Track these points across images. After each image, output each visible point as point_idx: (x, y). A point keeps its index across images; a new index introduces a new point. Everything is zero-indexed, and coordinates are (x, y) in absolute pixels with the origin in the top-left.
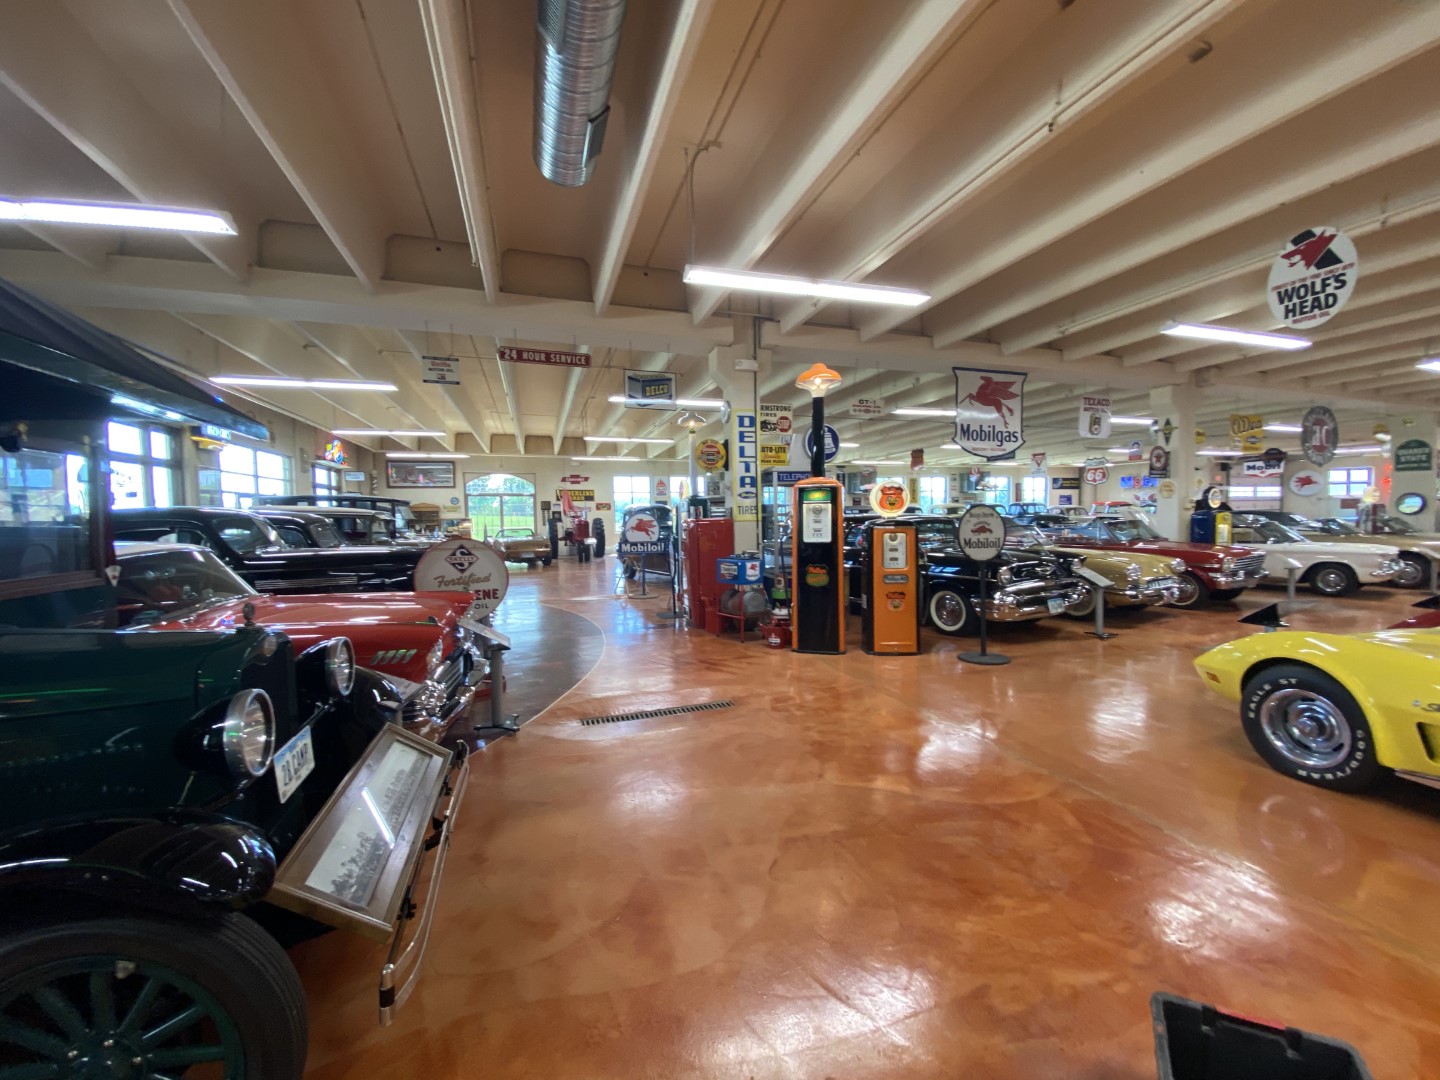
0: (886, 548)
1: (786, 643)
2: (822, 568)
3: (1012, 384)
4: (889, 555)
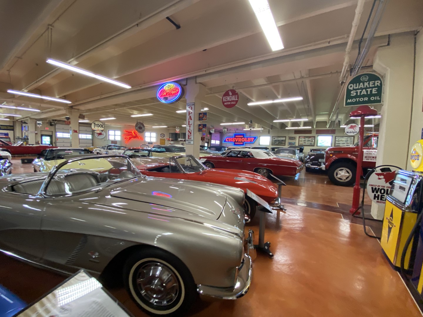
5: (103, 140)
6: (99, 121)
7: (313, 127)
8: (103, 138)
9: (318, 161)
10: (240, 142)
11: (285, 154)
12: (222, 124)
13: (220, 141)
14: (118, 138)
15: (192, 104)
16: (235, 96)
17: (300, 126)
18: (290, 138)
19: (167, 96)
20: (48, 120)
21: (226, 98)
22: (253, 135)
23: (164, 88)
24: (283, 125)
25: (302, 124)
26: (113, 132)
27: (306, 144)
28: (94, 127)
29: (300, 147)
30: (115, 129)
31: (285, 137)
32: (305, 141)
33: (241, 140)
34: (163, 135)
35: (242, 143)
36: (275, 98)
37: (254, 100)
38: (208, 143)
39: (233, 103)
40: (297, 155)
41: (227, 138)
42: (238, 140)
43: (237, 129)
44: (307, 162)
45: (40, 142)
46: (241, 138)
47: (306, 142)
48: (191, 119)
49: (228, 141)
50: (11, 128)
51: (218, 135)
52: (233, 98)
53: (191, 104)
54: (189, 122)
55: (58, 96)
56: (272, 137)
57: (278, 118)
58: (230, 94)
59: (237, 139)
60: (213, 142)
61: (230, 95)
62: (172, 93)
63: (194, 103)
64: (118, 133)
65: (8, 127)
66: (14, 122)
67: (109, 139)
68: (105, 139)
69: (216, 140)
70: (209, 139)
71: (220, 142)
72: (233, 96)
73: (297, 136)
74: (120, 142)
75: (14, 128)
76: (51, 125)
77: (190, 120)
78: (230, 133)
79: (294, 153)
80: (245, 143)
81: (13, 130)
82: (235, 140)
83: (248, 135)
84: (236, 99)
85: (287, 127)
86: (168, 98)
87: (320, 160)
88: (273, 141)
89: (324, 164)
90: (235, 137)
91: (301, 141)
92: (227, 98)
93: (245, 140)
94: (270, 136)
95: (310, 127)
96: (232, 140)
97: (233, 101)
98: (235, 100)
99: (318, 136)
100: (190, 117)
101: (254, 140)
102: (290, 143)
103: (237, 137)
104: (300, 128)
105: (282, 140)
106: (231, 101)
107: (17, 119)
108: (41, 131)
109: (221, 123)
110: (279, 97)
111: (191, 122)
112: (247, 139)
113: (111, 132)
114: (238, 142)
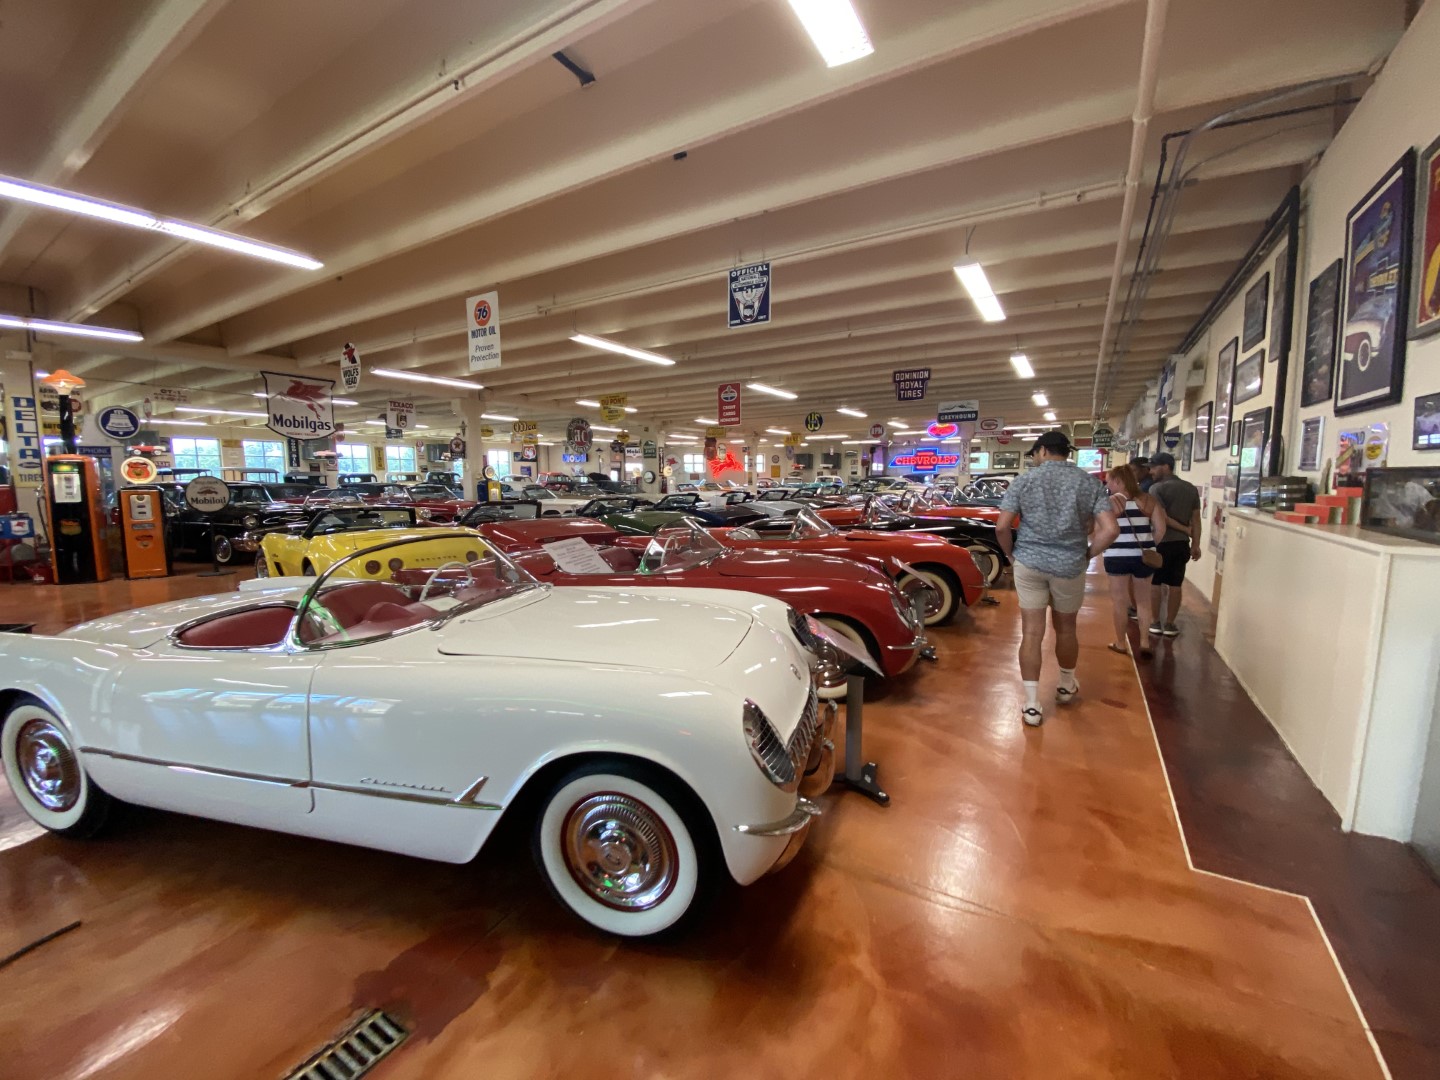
0: (134, 506)
1: (49, 580)
2: (74, 521)
3: (322, 387)
4: (136, 511)
10: (928, 465)
14: (700, 469)
30: (694, 453)
31: (1019, 453)
33: (929, 461)
34: (776, 459)
35: (933, 467)
41: (898, 457)
42: (925, 462)
49: (901, 463)
56: (994, 453)
59: (922, 459)
64: (700, 458)
71: (884, 468)
80: (939, 467)
82: (918, 461)
88: (996, 461)
90: (916, 455)
93: (940, 461)
94: (990, 452)
96: (911, 462)
101: (956, 461)
103: (920, 456)
113: (688, 459)
114: (922, 465)
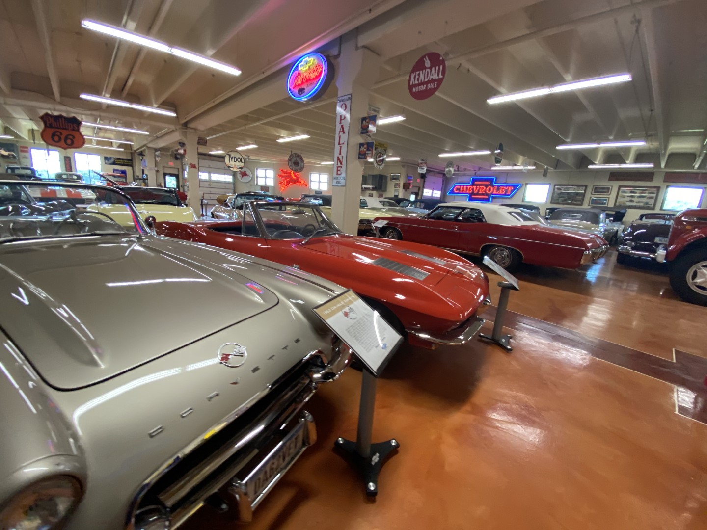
5: (249, 184)
6: (237, 151)
7: (658, 165)
8: (247, 181)
9: (652, 240)
10: (482, 195)
11: (572, 221)
12: (441, 155)
13: (442, 191)
14: (270, 183)
15: (348, 97)
16: (437, 68)
17: (625, 163)
18: (596, 188)
19: (303, 87)
20: (171, 150)
21: (417, 77)
22: (512, 181)
23: (300, 68)
24: (583, 159)
25: (632, 156)
26: (263, 171)
27: (634, 204)
28: (229, 162)
29: (617, 210)
30: (266, 167)
31: (586, 186)
32: (632, 196)
33: (485, 191)
35: (486, 197)
36: (556, 79)
37: (502, 90)
38: (417, 194)
39: (430, 86)
40: (601, 225)
41: (456, 185)
42: (479, 191)
43: (480, 168)
44: (624, 242)
45: (163, 185)
46: (486, 186)
47: (635, 199)
48: (344, 133)
49: (458, 191)
50: (129, 163)
51: (439, 180)
52: (434, 75)
53: (345, 97)
54: (340, 137)
55: (156, 104)
56: (555, 185)
57: (568, 140)
58: (428, 63)
59: (477, 188)
60: (427, 193)
61: (425, 68)
62: (311, 78)
63: (350, 96)
64: (271, 173)
65: (125, 161)
66: (132, 153)
67: (257, 184)
68: (251, 183)
69: (433, 189)
70: (419, 188)
71: (441, 194)
72: (433, 69)
73: (615, 185)
74: (274, 188)
75: (132, 163)
76: (177, 159)
77: (341, 134)
78: (465, 175)
79: (595, 220)
80: (493, 198)
81: (131, 166)
82: (473, 190)
83: (502, 180)
84: (438, 75)
85: (593, 164)
86: (304, 89)
87: (657, 240)
88: (555, 195)
89: (666, 249)
90: (473, 184)
91: (624, 197)
92: (419, 75)
93: (493, 192)
94: (550, 184)
95: (651, 166)
96: (467, 191)
97: (433, 81)
98: (437, 77)
99: (668, 187)
100: (342, 127)
101: (512, 191)
102: (594, 201)
103: (477, 185)
104: (623, 166)
105: (577, 194)
106: (426, 83)
107: (135, 149)
108: (164, 167)
109: (441, 153)
110: (568, 77)
111: (344, 138)
112: (498, 189)
113: (260, 172)
114: (477, 194)
